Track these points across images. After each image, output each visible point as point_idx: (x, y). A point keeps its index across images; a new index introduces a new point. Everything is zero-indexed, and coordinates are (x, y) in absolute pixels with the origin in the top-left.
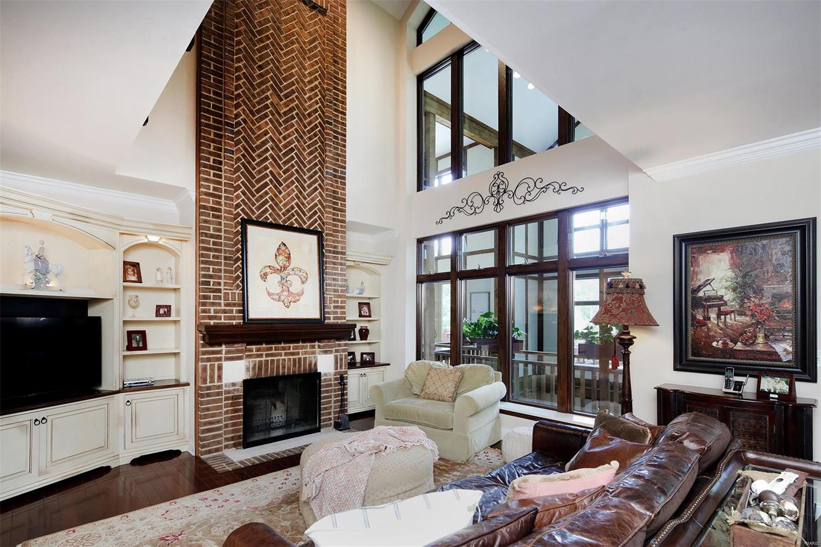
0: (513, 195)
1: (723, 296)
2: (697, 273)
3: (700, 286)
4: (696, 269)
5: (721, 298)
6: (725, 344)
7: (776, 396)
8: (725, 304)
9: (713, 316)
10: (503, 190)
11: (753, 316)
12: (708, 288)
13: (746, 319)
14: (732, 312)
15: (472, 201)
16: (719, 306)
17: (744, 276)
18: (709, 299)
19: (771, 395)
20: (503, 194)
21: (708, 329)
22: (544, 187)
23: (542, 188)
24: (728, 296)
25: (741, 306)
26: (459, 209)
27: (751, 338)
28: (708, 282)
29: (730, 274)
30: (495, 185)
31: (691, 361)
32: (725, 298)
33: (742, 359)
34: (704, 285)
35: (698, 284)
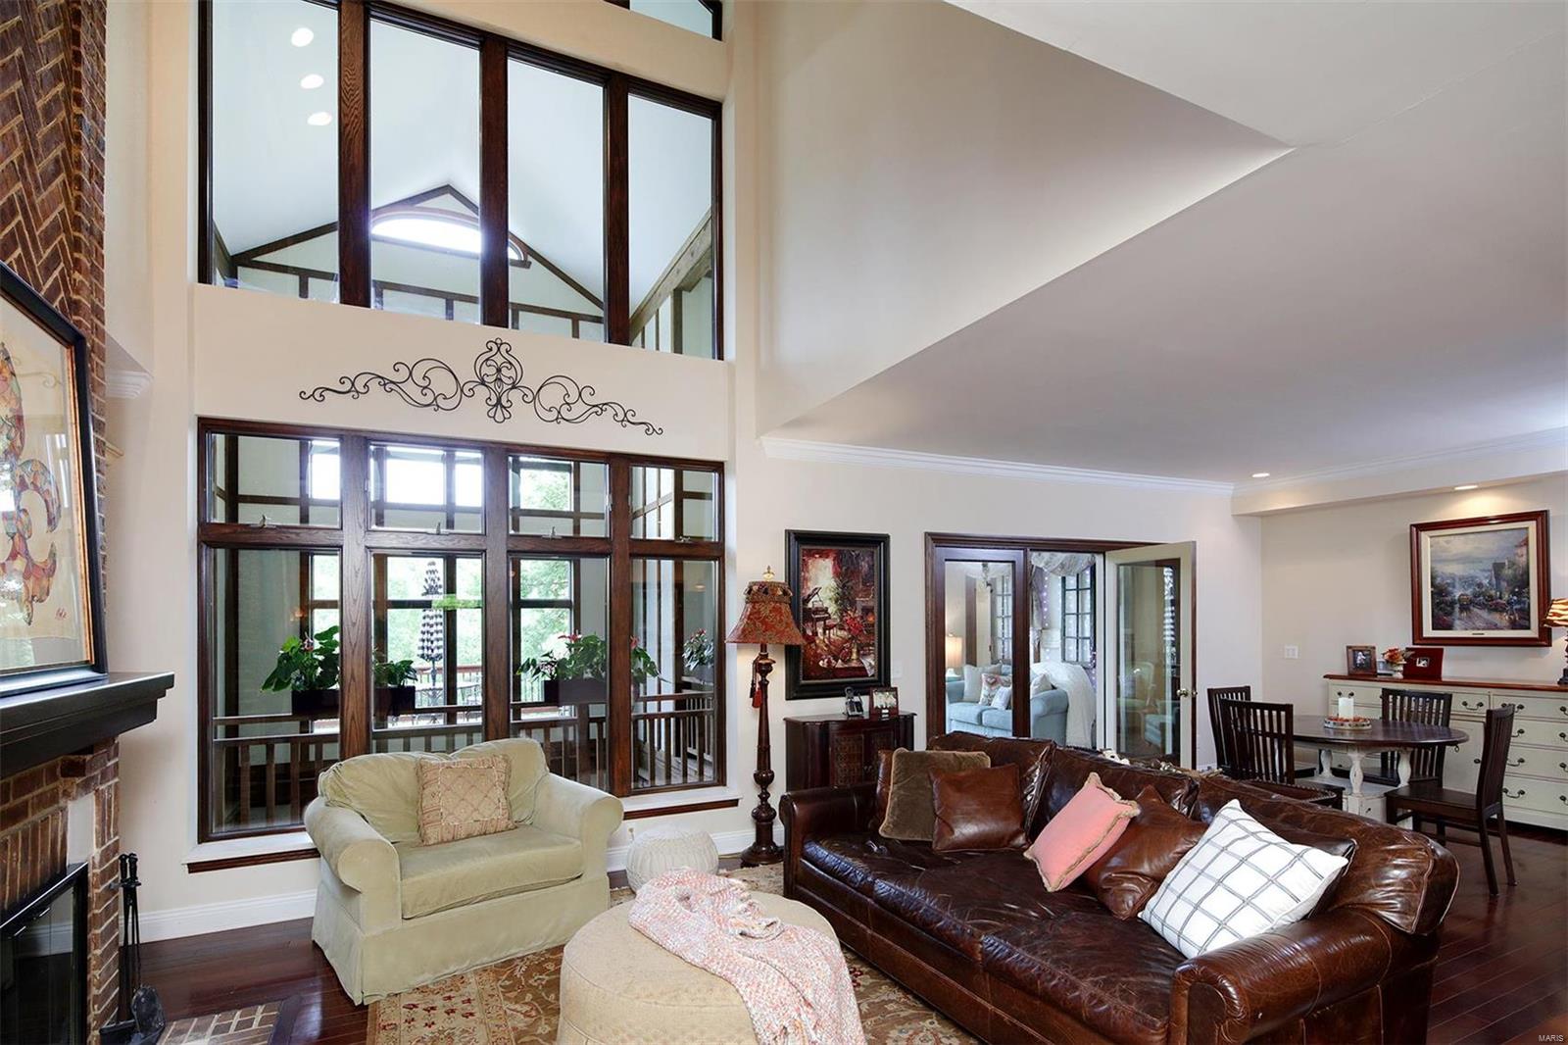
0: (534, 398)
1: (827, 608)
2: (806, 579)
3: (809, 596)
4: (807, 575)
5: (826, 610)
6: (829, 662)
7: (887, 711)
8: (829, 617)
9: (820, 631)
10: (511, 381)
11: (849, 630)
12: (816, 598)
13: (843, 634)
14: (835, 626)
15: (425, 376)
16: (824, 619)
17: (844, 586)
18: (816, 611)
19: (884, 711)
20: (511, 389)
21: (816, 645)
22: (597, 406)
23: (594, 406)
24: (832, 608)
25: (841, 620)
26: (385, 382)
27: (847, 653)
28: (816, 592)
29: (833, 583)
30: (489, 363)
31: (803, 685)
32: (830, 611)
33: (842, 678)
34: (813, 594)
35: (809, 592)
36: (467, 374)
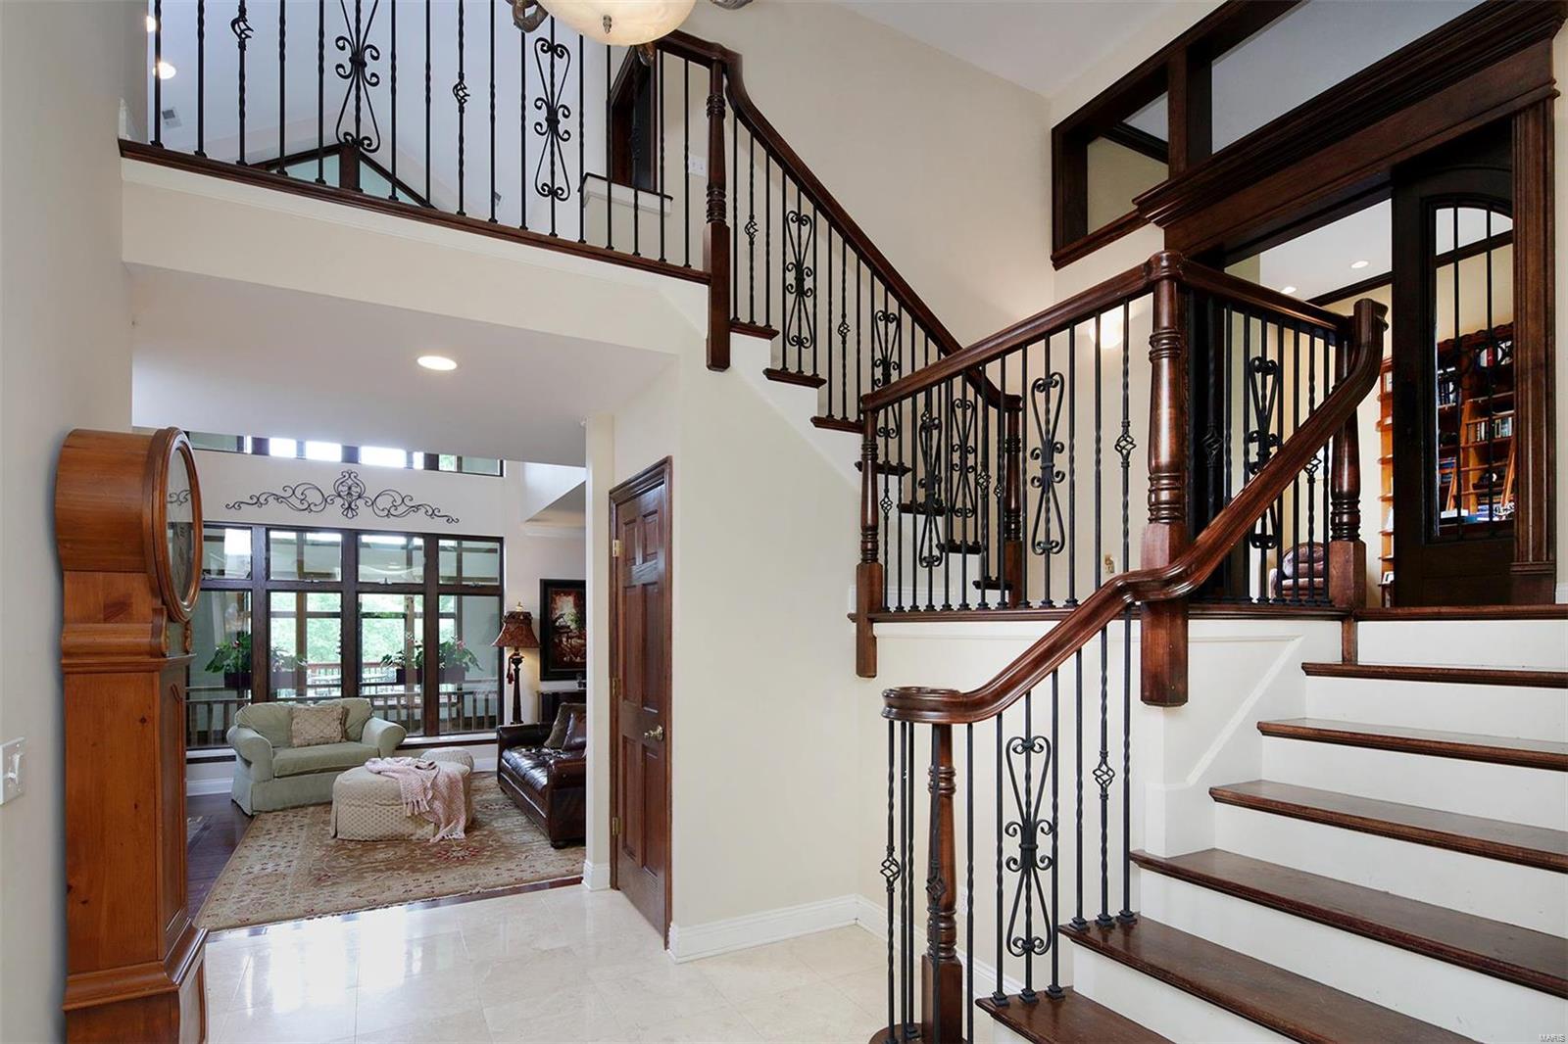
0: (373, 504)
1: (569, 626)
2: (555, 609)
3: (557, 619)
4: (555, 606)
8: (571, 631)
9: (564, 639)
10: (358, 494)
15: (302, 493)
16: (568, 633)
18: (563, 627)
20: (357, 499)
22: (414, 507)
23: (412, 507)
24: (573, 626)
26: (277, 498)
28: (561, 616)
29: (574, 611)
30: (344, 484)
31: (550, 672)
34: (559, 618)
35: (556, 616)
36: (329, 491)
